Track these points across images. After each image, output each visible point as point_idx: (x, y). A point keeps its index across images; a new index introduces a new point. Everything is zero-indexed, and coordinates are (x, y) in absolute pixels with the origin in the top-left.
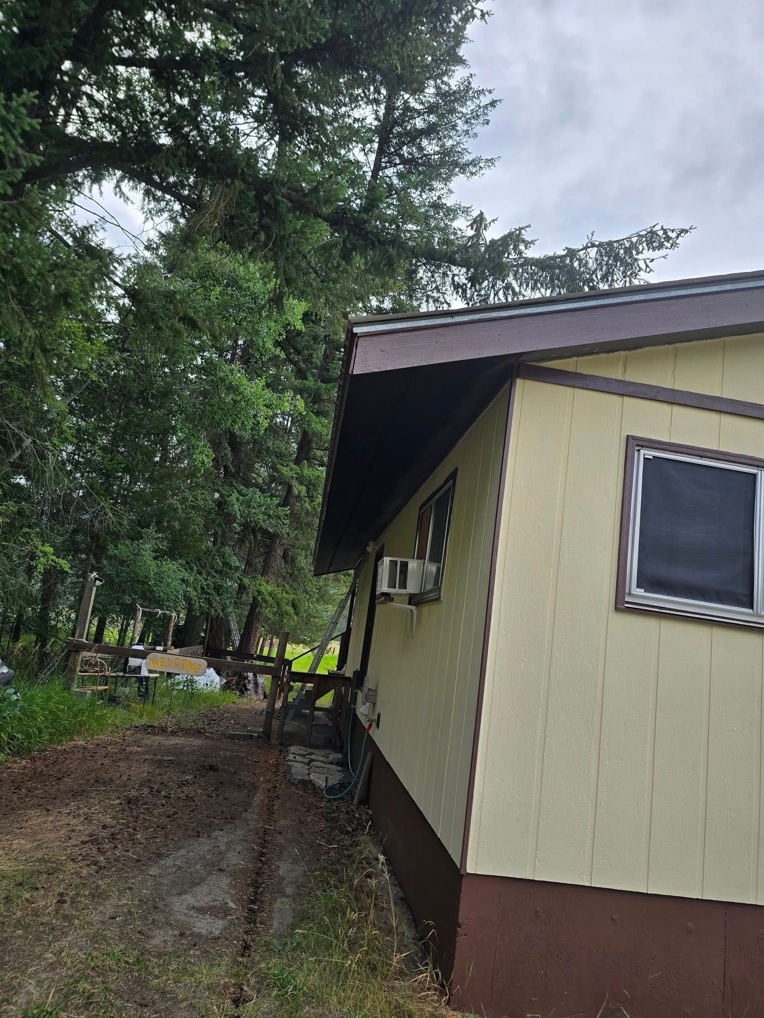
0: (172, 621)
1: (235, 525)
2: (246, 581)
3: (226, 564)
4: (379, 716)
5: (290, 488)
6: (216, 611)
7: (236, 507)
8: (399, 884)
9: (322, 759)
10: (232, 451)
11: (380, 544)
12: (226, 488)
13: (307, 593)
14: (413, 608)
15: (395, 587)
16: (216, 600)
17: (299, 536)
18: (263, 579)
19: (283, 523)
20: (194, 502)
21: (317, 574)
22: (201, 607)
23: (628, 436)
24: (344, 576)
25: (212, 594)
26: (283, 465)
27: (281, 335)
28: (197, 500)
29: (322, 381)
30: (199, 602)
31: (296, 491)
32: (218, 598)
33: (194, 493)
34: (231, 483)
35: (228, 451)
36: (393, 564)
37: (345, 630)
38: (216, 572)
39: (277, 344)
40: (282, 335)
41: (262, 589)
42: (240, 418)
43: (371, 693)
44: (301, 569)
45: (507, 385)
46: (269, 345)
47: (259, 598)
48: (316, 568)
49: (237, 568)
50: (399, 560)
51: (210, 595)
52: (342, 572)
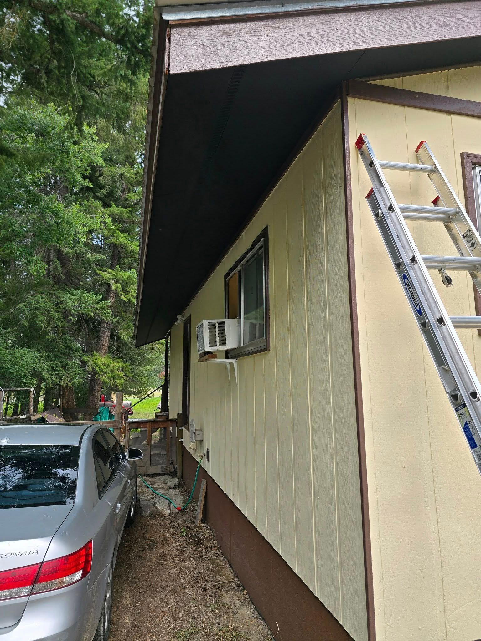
0: (31, 395)
1: (71, 317)
2: (85, 358)
3: (68, 347)
4: (208, 451)
5: (108, 286)
6: (65, 382)
7: (70, 304)
8: (260, 615)
9: (161, 486)
10: (61, 264)
11: (187, 315)
12: (61, 292)
13: (132, 361)
14: (233, 361)
15: (216, 345)
16: (63, 374)
17: (121, 321)
18: (98, 354)
19: (107, 312)
20: (36, 304)
21: (138, 346)
22: (53, 381)
23: (462, 154)
24: (157, 344)
25: (60, 371)
26: (101, 270)
27: (86, 170)
28: (39, 303)
29: (123, 207)
30: (51, 378)
31: (113, 288)
32: (65, 373)
33: (36, 298)
34: (64, 288)
35: (58, 264)
36: (212, 325)
37: (164, 383)
38: (61, 354)
39: (84, 177)
40: (88, 170)
41: (98, 362)
42: (63, 236)
43: (198, 432)
44: (124, 344)
45: (337, 105)
46: (78, 177)
47: (97, 368)
48: (137, 342)
49: (77, 350)
50: (216, 321)
51: (59, 371)
52: (156, 342)
